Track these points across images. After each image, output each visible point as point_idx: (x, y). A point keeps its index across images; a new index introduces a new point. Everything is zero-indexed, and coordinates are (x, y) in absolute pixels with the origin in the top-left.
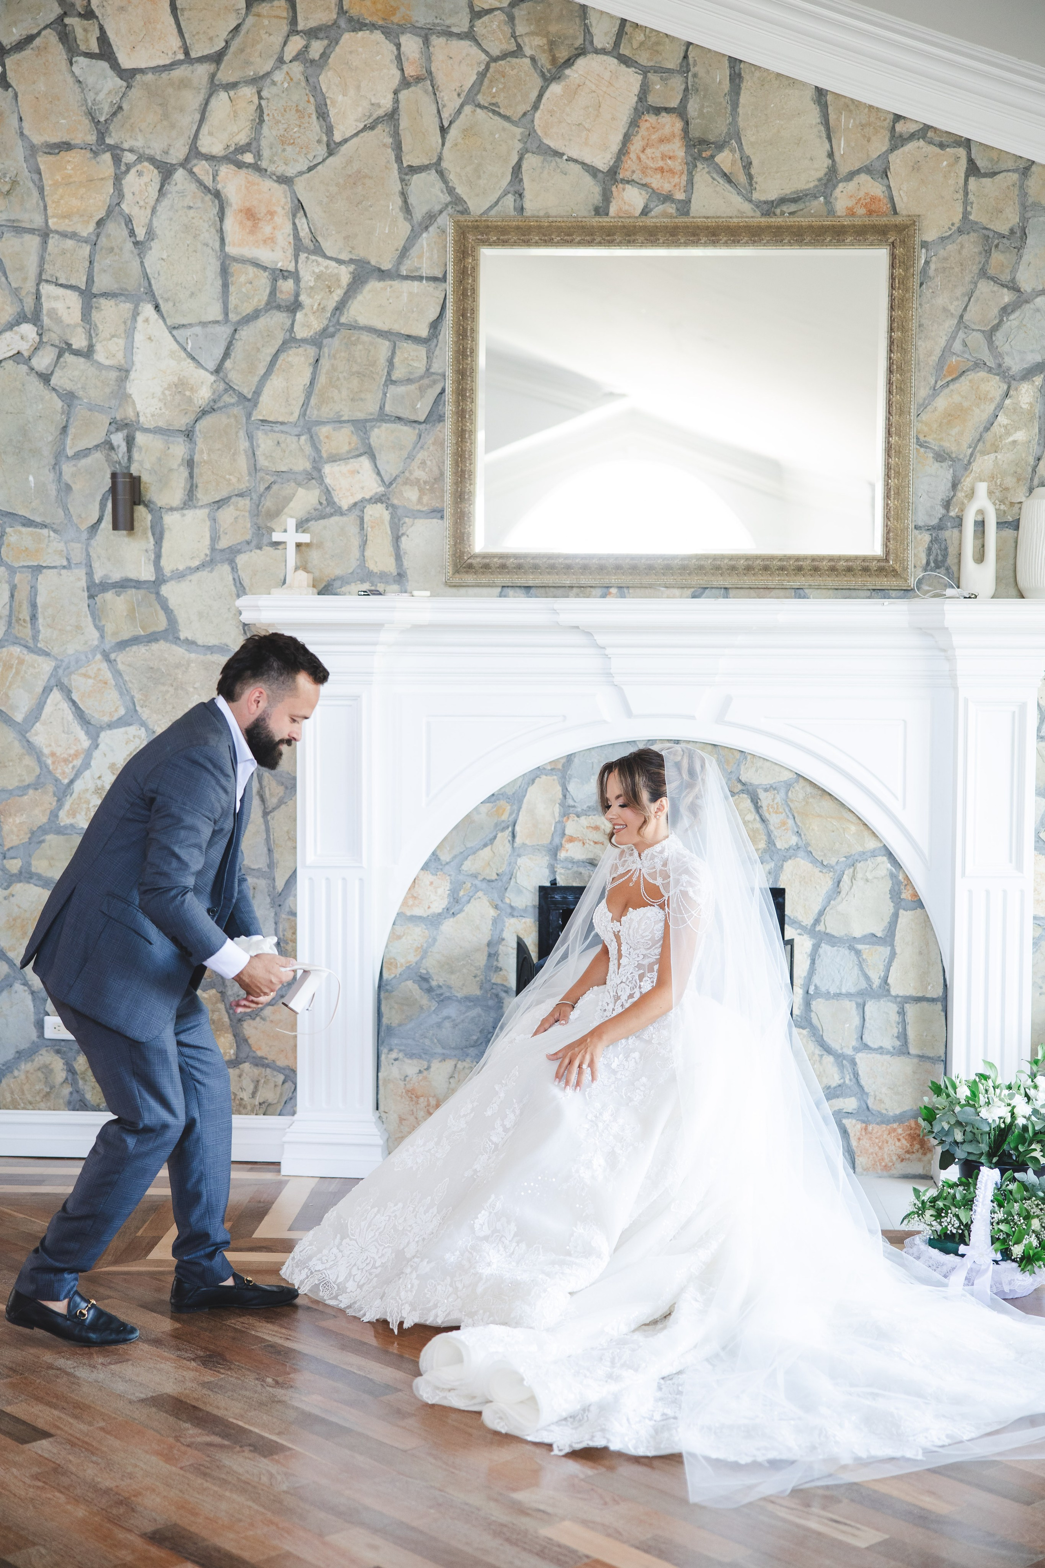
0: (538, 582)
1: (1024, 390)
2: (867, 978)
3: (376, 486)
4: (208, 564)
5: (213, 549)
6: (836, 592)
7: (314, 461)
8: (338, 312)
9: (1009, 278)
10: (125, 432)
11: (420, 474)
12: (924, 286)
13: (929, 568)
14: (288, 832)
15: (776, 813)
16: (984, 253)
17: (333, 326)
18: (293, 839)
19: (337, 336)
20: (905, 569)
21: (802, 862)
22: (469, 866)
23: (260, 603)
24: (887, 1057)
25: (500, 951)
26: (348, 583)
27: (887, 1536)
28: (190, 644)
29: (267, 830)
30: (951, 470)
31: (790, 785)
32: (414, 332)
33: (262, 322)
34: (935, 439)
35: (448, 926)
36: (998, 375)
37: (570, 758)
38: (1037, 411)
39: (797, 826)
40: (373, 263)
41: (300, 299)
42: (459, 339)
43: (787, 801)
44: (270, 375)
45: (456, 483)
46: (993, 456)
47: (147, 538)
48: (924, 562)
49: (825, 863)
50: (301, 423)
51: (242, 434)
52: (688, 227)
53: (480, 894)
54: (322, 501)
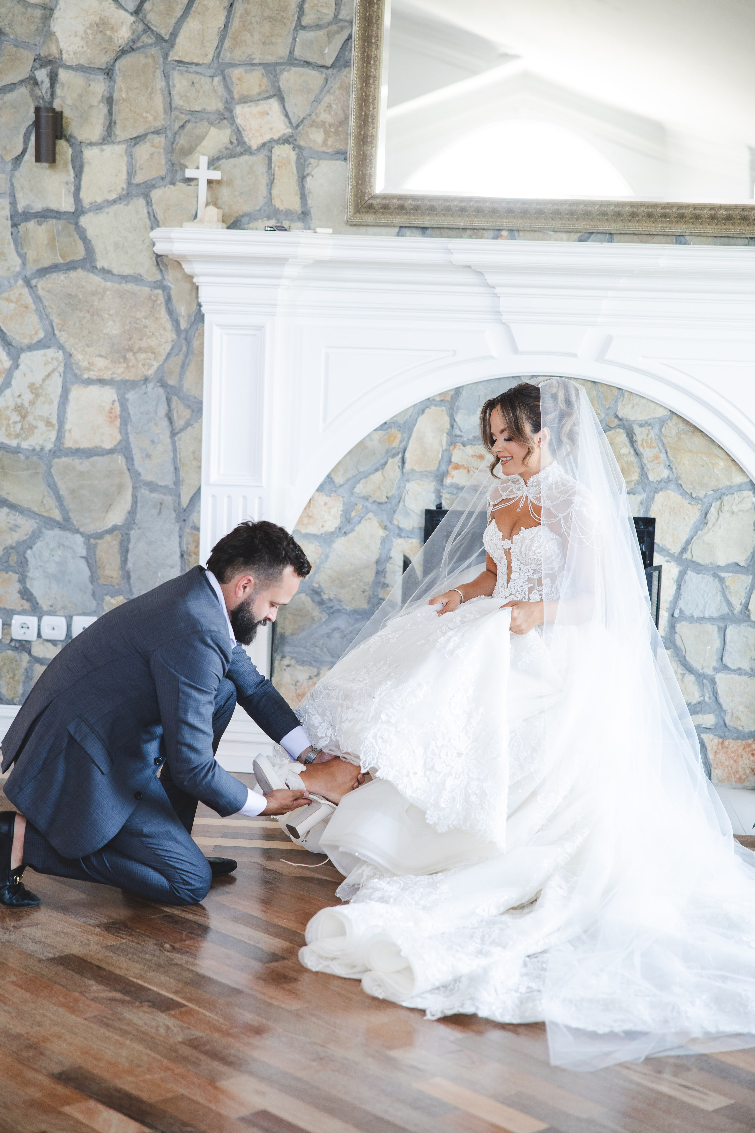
0: (433, 223)
2: (729, 604)
3: (284, 127)
4: (125, 197)
5: (129, 184)
6: (715, 239)
7: (227, 101)
10: (49, 68)
11: (325, 117)
14: (193, 452)
15: (650, 447)
18: (198, 459)
21: (673, 493)
22: (360, 489)
23: (173, 235)
24: (746, 678)
25: (387, 569)
26: (256, 220)
27: (732, 1102)
28: (106, 272)
29: (175, 450)
31: (664, 422)
35: (340, 544)
37: (458, 391)
39: (670, 460)
43: (660, 437)
44: (187, 17)
45: (360, 127)
47: (68, 171)
49: (694, 496)
50: (215, 64)
51: (159, 73)
53: (370, 515)
54: (232, 140)
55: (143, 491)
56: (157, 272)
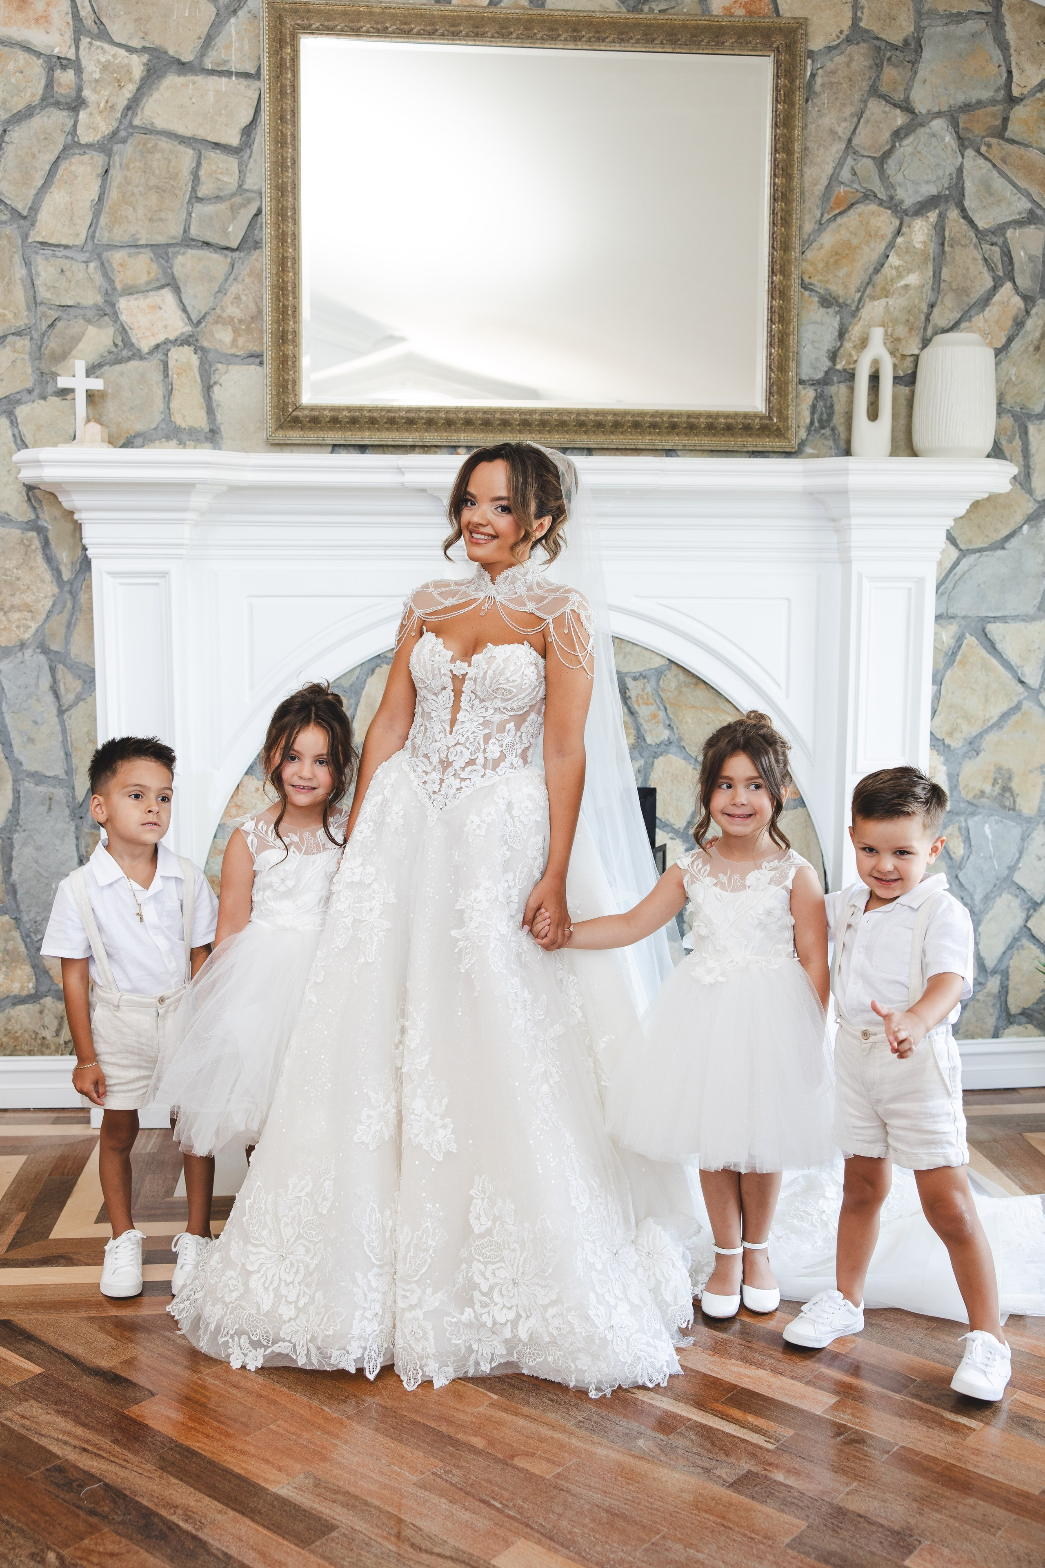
0: (374, 440)
1: (917, 228)
3: (181, 324)
6: (711, 454)
7: (107, 293)
8: (130, 113)
9: (902, 96)
11: (233, 311)
12: (809, 103)
13: (813, 428)
14: (88, 733)
15: (647, 704)
16: (875, 67)
17: (125, 129)
19: (130, 141)
20: (787, 428)
21: (674, 758)
23: (44, 458)
26: (153, 439)
29: (64, 731)
30: (838, 317)
31: (661, 673)
32: (223, 140)
33: (38, 122)
34: (820, 281)
36: (889, 208)
38: (931, 251)
39: (669, 719)
40: (171, 52)
41: (83, 94)
42: (277, 148)
43: (657, 691)
44: (49, 186)
45: (278, 322)
46: (883, 301)
48: (808, 421)
50: (89, 247)
51: (17, 259)
52: (544, 20)
54: (117, 342)
55: (26, 784)
56: (30, 510)
